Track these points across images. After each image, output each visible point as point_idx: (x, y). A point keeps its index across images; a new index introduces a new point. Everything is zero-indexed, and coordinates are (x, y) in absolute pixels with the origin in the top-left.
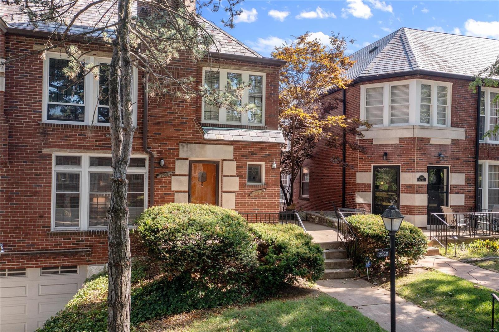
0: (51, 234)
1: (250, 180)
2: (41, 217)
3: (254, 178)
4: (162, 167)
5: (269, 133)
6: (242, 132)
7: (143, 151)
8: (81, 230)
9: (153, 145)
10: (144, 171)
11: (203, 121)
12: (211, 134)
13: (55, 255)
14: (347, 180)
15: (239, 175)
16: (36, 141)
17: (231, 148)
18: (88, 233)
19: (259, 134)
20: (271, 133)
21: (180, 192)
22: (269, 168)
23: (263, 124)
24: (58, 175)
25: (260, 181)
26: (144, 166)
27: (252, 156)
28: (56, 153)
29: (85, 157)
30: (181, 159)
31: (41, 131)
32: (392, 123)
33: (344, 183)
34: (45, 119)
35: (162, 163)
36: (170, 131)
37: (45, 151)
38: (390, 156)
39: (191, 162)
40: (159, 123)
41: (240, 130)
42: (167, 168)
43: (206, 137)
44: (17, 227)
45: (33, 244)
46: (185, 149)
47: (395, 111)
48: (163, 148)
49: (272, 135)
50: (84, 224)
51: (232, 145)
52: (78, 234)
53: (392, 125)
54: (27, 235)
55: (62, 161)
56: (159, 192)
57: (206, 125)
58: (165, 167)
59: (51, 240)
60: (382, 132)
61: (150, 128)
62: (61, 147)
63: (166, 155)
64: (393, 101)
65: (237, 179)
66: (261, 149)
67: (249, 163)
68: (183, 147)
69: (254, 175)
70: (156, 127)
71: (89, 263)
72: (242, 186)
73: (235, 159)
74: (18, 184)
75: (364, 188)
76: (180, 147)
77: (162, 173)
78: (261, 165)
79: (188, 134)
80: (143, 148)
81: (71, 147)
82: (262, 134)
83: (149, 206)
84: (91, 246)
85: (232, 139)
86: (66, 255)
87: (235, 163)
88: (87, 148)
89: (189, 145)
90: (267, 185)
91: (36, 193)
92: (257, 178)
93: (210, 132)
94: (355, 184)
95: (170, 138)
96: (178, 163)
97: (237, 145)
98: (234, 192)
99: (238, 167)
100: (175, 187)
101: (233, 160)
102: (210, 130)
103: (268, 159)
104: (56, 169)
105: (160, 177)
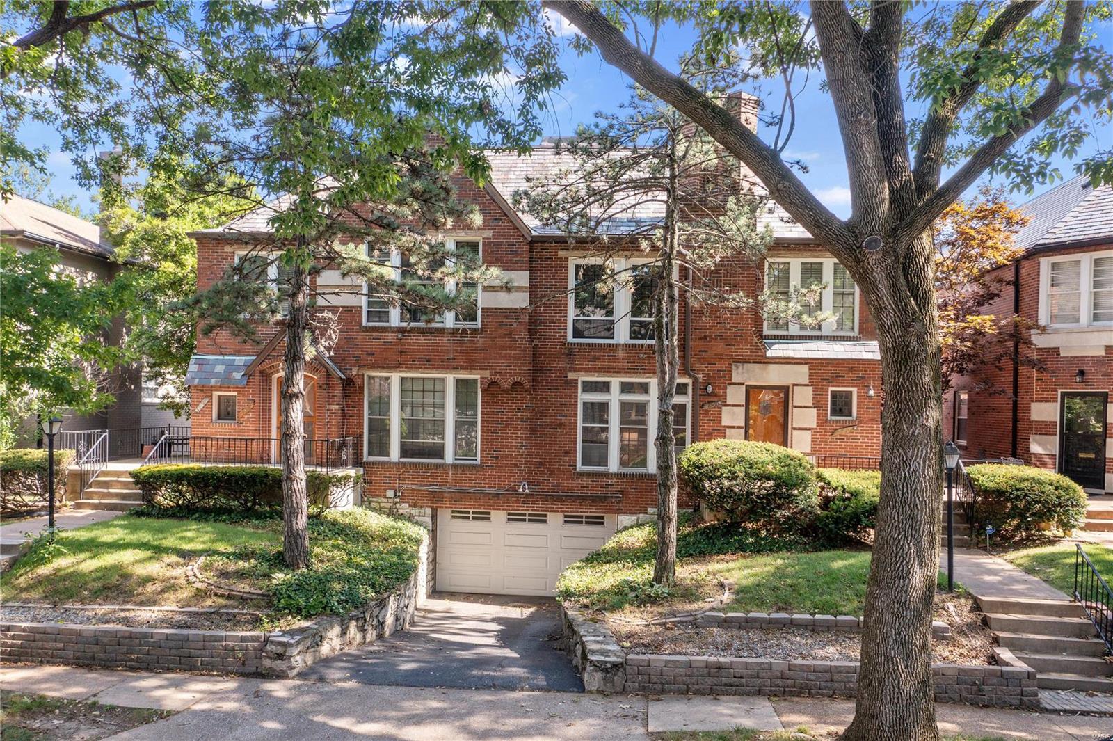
0: (578, 473)
1: (834, 413)
2: (567, 453)
3: (840, 410)
4: (709, 395)
5: (864, 344)
6: (822, 345)
7: (685, 374)
8: (611, 471)
9: (697, 366)
10: (686, 400)
11: (766, 332)
12: (776, 351)
13: (583, 499)
14: (1020, 416)
15: (816, 405)
16: (562, 364)
17: (805, 369)
18: (619, 476)
19: (848, 348)
20: (868, 345)
21: (734, 427)
22: (863, 397)
23: (856, 333)
24: (584, 403)
25: (850, 415)
26: (686, 393)
27: (837, 378)
28: (583, 378)
29: (616, 382)
30: (735, 384)
31: (567, 352)
32: (1094, 320)
33: (1015, 421)
34: (570, 338)
35: (710, 389)
36: (720, 347)
37: (571, 376)
38: (1088, 376)
39: (749, 389)
40: (705, 338)
41: (820, 342)
42: (716, 395)
43: (769, 354)
44: (541, 464)
45: (558, 485)
46: (740, 370)
47: (1101, 301)
48: (710, 370)
49: (867, 348)
50: (614, 465)
51: (806, 364)
52: (607, 475)
53: (1095, 323)
54: (552, 473)
55: (589, 387)
56: (706, 427)
57: (769, 337)
58: (713, 394)
59: (577, 482)
60: (1074, 335)
61: (695, 344)
62: (588, 370)
63: (715, 378)
64: (1096, 284)
65: (815, 410)
66: (851, 369)
67: (831, 389)
68: (738, 368)
69: (841, 406)
70: (702, 342)
71: (619, 512)
72: (822, 421)
73: (811, 384)
74: (542, 414)
75: (1044, 429)
76: (734, 368)
77: (709, 402)
78: (851, 392)
79: (745, 350)
80: (685, 371)
81: (599, 371)
82: (853, 348)
83: (693, 441)
84: (621, 491)
85: (806, 356)
86: (594, 500)
87: (811, 389)
88: (617, 372)
89: (746, 365)
90: (860, 420)
91: (561, 425)
92: (845, 410)
93: (775, 347)
94: (1029, 421)
95: (720, 357)
96: (730, 389)
97: (814, 365)
98: (810, 429)
99: (815, 395)
100: (725, 421)
101: (807, 385)
102: (775, 343)
103: (862, 382)
104: (583, 397)
105: (706, 407)
